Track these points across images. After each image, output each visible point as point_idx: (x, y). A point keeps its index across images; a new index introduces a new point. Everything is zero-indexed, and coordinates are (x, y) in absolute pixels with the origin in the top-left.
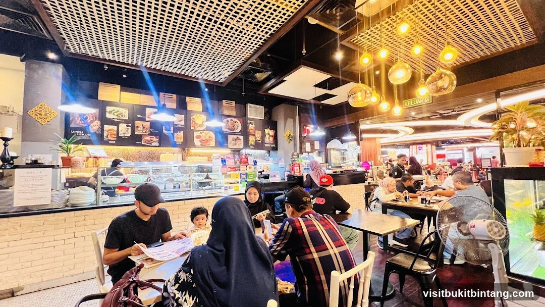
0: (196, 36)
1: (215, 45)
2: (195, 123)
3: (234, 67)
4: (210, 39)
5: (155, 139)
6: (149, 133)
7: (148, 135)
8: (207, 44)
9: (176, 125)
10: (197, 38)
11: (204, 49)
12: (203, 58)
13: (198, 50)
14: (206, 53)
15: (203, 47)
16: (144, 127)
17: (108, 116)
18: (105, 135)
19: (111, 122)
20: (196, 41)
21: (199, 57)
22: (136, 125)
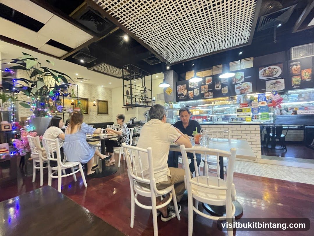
0: (206, 24)
1: (220, 21)
2: (236, 79)
3: (249, 26)
4: (215, 20)
5: (211, 94)
6: (208, 91)
7: (208, 92)
8: (215, 24)
9: (223, 83)
10: (208, 25)
11: (216, 28)
12: (220, 35)
13: (213, 31)
14: (219, 30)
15: (215, 28)
16: (205, 89)
17: (190, 86)
18: (189, 95)
19: (191, 89)
20: (208, 27)
21: (217, 35)
22: (201, 88)
